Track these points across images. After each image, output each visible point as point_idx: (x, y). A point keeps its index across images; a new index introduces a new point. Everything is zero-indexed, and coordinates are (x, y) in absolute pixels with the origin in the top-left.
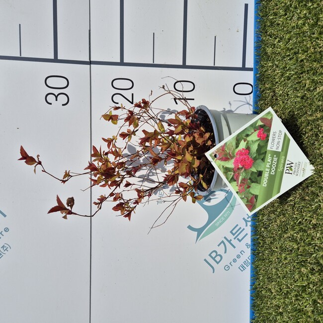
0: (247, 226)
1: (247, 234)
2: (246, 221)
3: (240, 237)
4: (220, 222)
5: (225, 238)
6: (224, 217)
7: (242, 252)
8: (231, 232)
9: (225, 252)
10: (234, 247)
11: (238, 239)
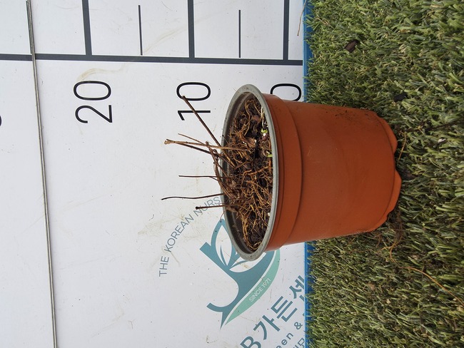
0: (295, 297)
1: (296, 309)
2: (295, 291)
3: (286, 315)
4: (256, 294)
5: (264, 317)
6: (262, 287)
7: (290, 336)
8: (273, 308)
9: (265, 338)
10: (278, 329)
11: (283, 318)
